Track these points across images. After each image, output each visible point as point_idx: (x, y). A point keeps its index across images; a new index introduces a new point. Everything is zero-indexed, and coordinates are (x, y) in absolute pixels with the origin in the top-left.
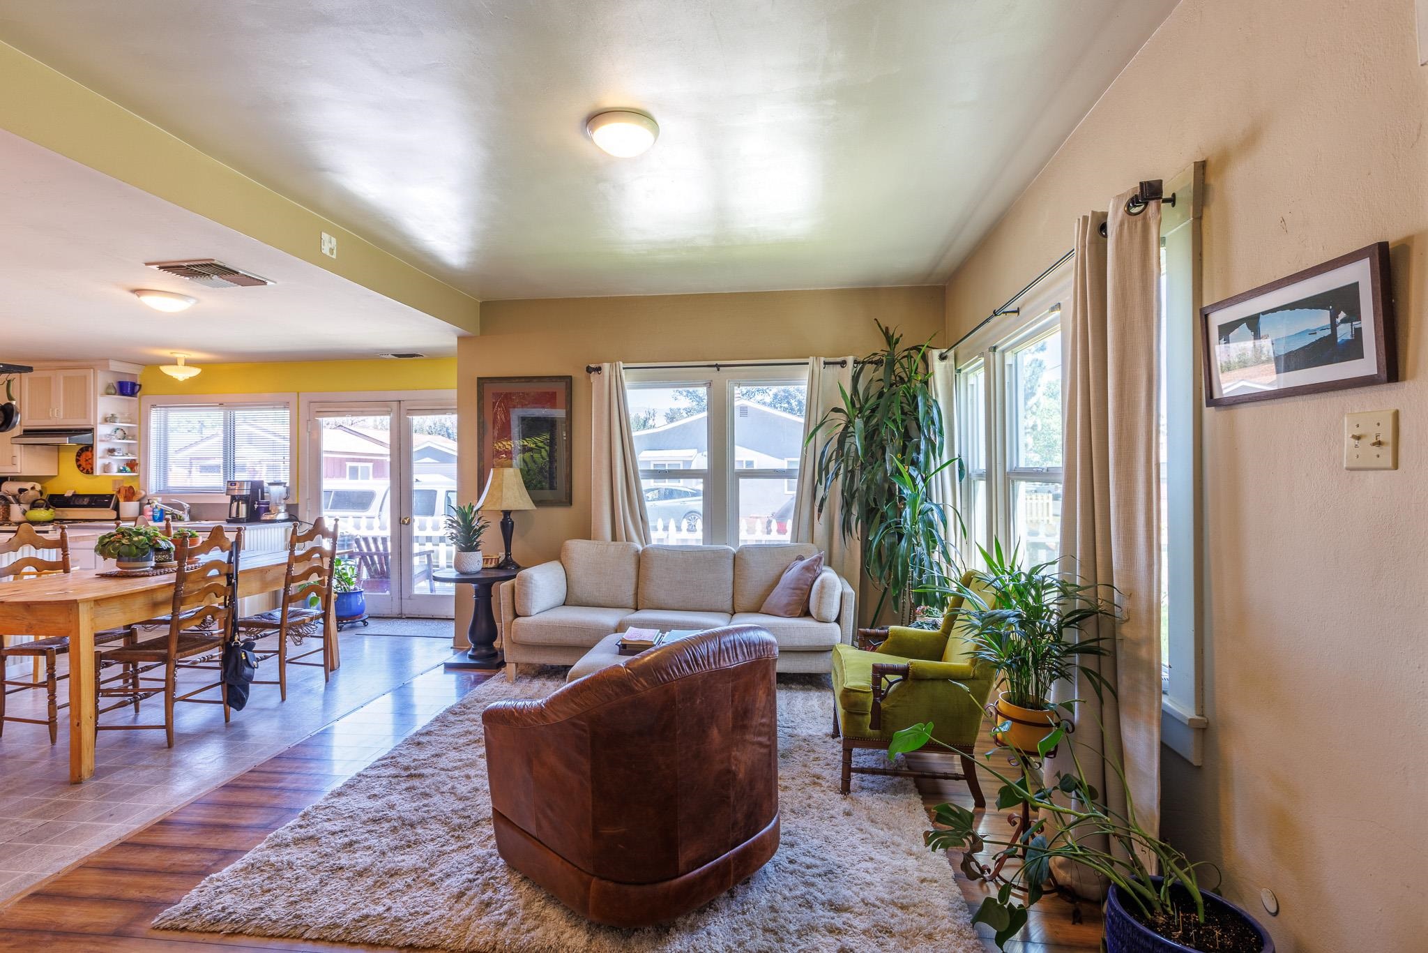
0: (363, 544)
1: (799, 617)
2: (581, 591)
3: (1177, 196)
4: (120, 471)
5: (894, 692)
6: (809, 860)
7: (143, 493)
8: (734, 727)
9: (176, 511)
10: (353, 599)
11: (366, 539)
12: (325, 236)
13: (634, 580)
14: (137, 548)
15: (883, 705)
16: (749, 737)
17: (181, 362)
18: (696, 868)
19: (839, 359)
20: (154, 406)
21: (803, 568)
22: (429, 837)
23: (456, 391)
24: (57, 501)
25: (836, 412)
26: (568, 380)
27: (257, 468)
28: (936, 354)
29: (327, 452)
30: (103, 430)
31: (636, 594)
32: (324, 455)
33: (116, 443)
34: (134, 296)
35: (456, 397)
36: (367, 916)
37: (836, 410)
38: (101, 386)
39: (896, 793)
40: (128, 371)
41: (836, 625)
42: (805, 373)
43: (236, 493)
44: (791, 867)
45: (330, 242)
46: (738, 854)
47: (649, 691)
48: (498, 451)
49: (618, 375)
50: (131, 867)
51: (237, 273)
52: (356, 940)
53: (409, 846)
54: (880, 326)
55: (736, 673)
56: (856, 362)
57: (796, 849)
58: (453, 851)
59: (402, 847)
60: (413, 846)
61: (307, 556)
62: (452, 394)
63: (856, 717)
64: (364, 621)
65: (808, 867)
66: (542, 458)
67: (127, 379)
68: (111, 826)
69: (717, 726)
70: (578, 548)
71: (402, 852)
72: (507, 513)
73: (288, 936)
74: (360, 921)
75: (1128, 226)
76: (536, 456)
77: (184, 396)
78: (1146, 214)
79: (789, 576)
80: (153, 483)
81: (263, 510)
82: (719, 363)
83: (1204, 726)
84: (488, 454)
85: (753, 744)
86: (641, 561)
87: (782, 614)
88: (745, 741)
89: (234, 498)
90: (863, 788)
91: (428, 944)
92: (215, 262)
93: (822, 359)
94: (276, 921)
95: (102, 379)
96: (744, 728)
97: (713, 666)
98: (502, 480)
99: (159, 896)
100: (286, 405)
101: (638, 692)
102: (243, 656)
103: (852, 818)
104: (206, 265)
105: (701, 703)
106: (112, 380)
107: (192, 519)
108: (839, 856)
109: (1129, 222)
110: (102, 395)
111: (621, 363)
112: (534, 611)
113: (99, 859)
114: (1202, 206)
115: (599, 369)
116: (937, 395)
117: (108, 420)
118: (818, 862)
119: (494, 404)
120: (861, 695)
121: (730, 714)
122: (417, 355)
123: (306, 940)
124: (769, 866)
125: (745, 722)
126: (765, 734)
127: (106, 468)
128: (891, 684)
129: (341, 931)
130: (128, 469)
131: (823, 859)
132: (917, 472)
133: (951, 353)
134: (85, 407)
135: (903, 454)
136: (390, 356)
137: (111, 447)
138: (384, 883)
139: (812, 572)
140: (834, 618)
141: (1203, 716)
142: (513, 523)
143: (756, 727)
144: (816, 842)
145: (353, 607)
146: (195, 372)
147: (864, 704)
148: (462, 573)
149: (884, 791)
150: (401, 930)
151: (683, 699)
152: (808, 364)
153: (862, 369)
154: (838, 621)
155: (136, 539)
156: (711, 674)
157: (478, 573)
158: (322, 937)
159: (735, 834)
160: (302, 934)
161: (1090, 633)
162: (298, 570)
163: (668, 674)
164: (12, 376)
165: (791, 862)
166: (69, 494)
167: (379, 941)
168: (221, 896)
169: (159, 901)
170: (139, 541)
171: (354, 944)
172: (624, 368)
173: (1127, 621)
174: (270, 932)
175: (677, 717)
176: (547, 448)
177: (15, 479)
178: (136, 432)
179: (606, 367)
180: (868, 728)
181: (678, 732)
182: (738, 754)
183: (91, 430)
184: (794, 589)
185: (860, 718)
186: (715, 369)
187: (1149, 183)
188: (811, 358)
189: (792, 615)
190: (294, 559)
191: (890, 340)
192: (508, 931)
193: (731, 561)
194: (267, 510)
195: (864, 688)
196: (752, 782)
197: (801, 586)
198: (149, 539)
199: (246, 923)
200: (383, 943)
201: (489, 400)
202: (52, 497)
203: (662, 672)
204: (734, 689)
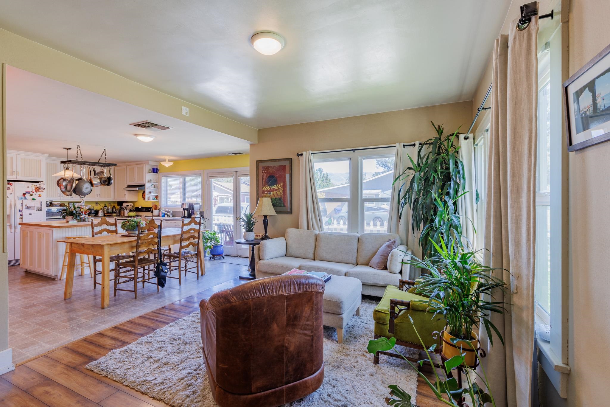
0: (229, 227)
1: (383, 269)
2: (291, 251)
3: (554, 11)
4: (153, 199)
5: (402, 315)
6: (338, 397)
7: (160, 207)
8: (287, 325)
9: (168, 213)
10: (219, 248)
11: (227, 225)
12: (184, 108)
13: (314, 247)
14: (132, 226)
15: (396, 321)
16: (296, 330)
17: (167, 160)
18: (262, 392)
19: (412, 143)
20: (163, 176)
21: (387, 246)
22: (188, 350)
23: (249, 167)
24: (138, 210)
25: (409, 169)
26: (291, 160)
27: (217, 198)
28: (462, 137)
29: (243, 193)
30: (148, 185)
31: (314, 253)
32: (242, 194)
33: (152, 189)
34: (135, 137)
35: (249, 169)
36: (146, 380)
37: (409, 168)
38: (147, 170)
39: (404, 368)
40: (155, 165)
41: (399, 275)
42: (394, 151)
43: (184, 207)
44: (327, 398)
45: (186, 110)
46: (289, 388)
47: (237, 303)
48: (264, 191)
49: (309, 156)
50: (96, 343)
51: (158, 125)
52: (138, 390)
53: (179, 353)
54: (433, 125)
55: (289, 298)
56: (420, 144)
57: (335, 390)
58: (193, 358)
59: (177, 353)
60: (181, 353)
61: (188, 231)
62: (248, 168)
63: (380, 325)
64: (223, 257)
65: (335, 400)
66: (281, 193)
67: (155, 167)
68: (101, 326)
69: (277, 324)
70: (292, 232)
71: (175, 355)
72: (265, 216)
73: (119, 382)
74: (143, 382)
75: (519, 38)
76: (278, 192)
77: (171, 172)
78: (529, 28)
79: (381, 249)
80: (162, 203)
81: (192, 214)
82: (354, 149)
83: (568, 372)
84: (260, 192)
85: (300, 334)
86: (317, 238)
87: (375, 267)
88: (295, 332)
89: (184, 209)
90: (387, 362)
91: (159, 398)
92: (148, 122)
93: (402, 144)
94: (118, 375)
95: (148, 168)
96: (294, 326)
97: (275, 294)
98: (262, 203)
99: (95, 356)
100: (200, 175)
101: (232, 303)
102: (161, 268)
103: (373, 377)
104: (146, 123)
105: (267, 311)
106: (151, 168)
107: (173, 216)
108: (355, 397)
109: (519, 36)
110: (147, 173)
111: (310, 151)
112: (266, 258)
113: (90, 338)
114: (569, 12)
115: (302, 155)
116: (462, 158)
117: (150, 181)
118: (342, 399)
119: (262, 171)
120: (383, 314)
121: (285, 318)
122: (241, 153)
123: (124, 385)
124: (316, 395)
125: (295, 323)
126: (309, 330)
127: (149, 198)
128: (400, 311)
129: (135, 384)
130: (155, 198)
131: (346, 398)
132: (448, 199)
133: (471, 135)
134: (142, 177)
135: (442, 190)
136: (231, 154)
137: (150, 191)
138: (161, 367)
139: (390, 248)
140: (399, 271)
141: (568, 365)
142: (268, 221)
143: (303, 325)
144: (348, 387)
145: (219, 251)
146: (171, 164)
147: (384, 319)
148: (247, 241)
149: (398, 366)
150: (154, 390)
151: (256, 308)
152: (395, 146)
153: (422, 147)
154: (401, 273)
155: (131, 223)
156: (273, 297)
157: (252, 241)
158: (128, 385)
159: (287, 378)
160: (123, 382)
161: (498, 298)
162: (185, 236)
163: (248, 295)
164: (111, 167)
165: (329, 395)
166: (140, 207)
167: (145, 392)
168: (110, 360)
169: (94, 358)
170: (133, 224)
171: (137, 391)
172: (312, 154)
173: (517, 293)
174: (114, 379)
175: (252, 317)
176: (282, 189)
177: (127, 202)
178: (158, 186)
179: (304, 153)
180: (388, 331)
181: (253, 324)
182: (290, 338)
183: (144, 185)
184: (381, 256)
185: (383, 326)
186: (352, 152)
187: (526, 6)
188: (397, 143)
189: (379, 268)
190: (183, 232)
191: (440, 131)
192: (188, 400)
193: (357, 241)
194: (194, 214)
195: (385, 310)
196: (299, 353)
197: (384, 254)
198: (137, 224)
199: (111, 373)
200: (145, 393)
201: (261, 170)
202: (136, 208)
203: (245, 294)
204: (288, 306)
